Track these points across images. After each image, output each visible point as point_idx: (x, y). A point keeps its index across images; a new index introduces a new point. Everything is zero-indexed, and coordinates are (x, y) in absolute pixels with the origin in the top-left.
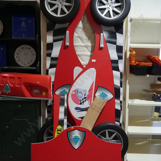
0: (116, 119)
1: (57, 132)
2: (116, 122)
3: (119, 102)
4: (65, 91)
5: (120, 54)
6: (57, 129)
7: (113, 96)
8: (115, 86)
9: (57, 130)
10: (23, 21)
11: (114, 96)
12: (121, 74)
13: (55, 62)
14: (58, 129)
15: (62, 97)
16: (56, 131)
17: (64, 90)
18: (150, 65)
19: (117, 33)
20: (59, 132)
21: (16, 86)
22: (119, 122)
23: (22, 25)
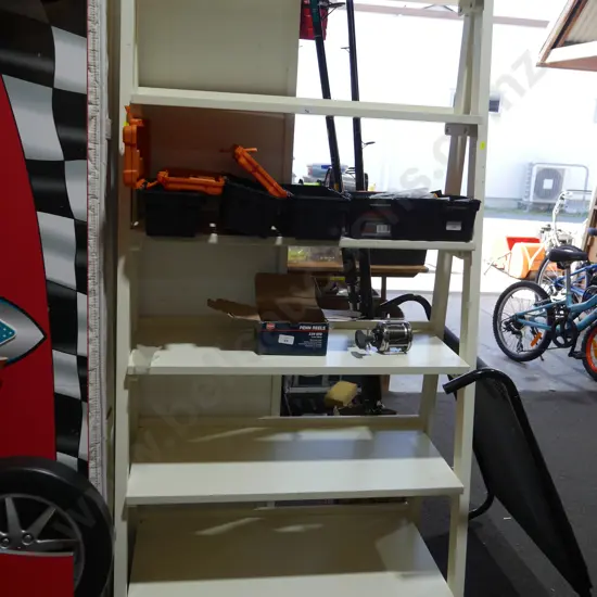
0: (63, 441)
2: (61, 457)
3: (73, 359)
5: (74, 135)
7: (41, 336)
8: (51, 288)
11: (47, 331)
12: (81, 229)
18: (210, 191)
19: (54, 29)
22: (74, 452)
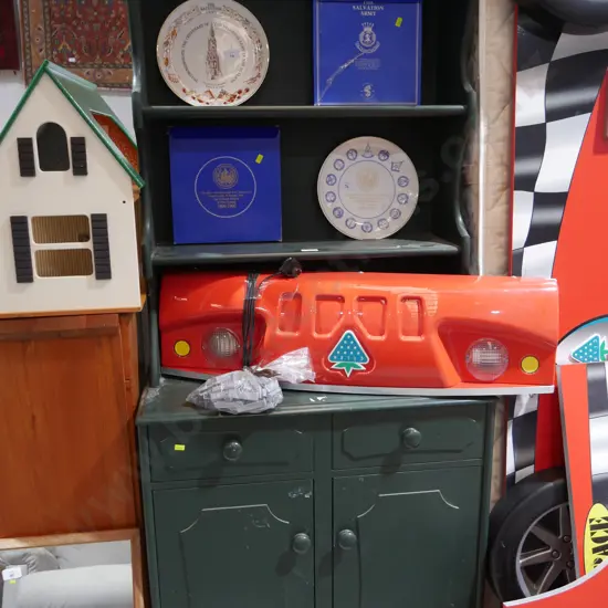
1: (592, 534)
4: (597, 344)
6: (591, 520)
9: (593, 527)
10: (368, 19)
13: (553, 215)
14: (594, 523)
15: (593, 374)
16: (588, 531)
17: (595, 342)
20: (600, 533)
21: (403, 338)
23: (361, 40)
